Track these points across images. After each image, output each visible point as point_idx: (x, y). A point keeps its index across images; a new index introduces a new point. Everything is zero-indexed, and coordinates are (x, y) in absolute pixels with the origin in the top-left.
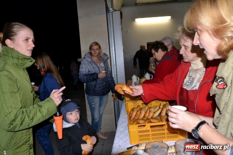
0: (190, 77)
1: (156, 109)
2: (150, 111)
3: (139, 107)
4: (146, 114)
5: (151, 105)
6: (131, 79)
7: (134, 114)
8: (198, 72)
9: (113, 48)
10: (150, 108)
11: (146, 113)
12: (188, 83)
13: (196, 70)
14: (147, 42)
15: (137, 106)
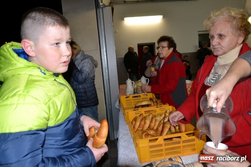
0: (216, 73)
1: (162, 118)
2: (156, 121)
3: (142, 116)
4: (151, 124)
5: (155, 113)
6: (126, 84)
7: (138, 124)
10: (155, 116)
11: (151, 122)
12: (212, 81)
13: (224, 65)
14: (138, 44)
15: (139, 114)
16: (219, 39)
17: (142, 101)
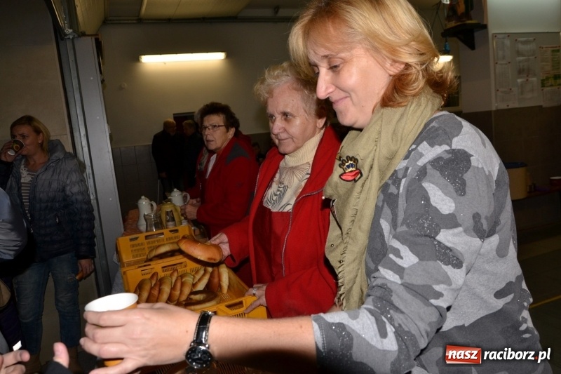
1: (198, 277)
2: (183, 284)
3: (155, 278)
4: (173, 292)
5: (185, 269)
6: (136, 207)
8: (297, 172)
9: (83, 133)
10: (182, 276)
11: (173, 289)
12: (275, 198)
13: (292, 167)
14: (174, 114)
15: (151, 274)
16: (284, 122)
17: (159, 246)
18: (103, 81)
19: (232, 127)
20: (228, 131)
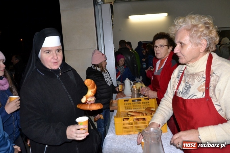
0: (187, 83)
8: (196, 77)
9: (103, 47)
12: (185, 91)
13: (194, 74)
18: (113, 25)
19: (171, 46)
20: (168, 48)
